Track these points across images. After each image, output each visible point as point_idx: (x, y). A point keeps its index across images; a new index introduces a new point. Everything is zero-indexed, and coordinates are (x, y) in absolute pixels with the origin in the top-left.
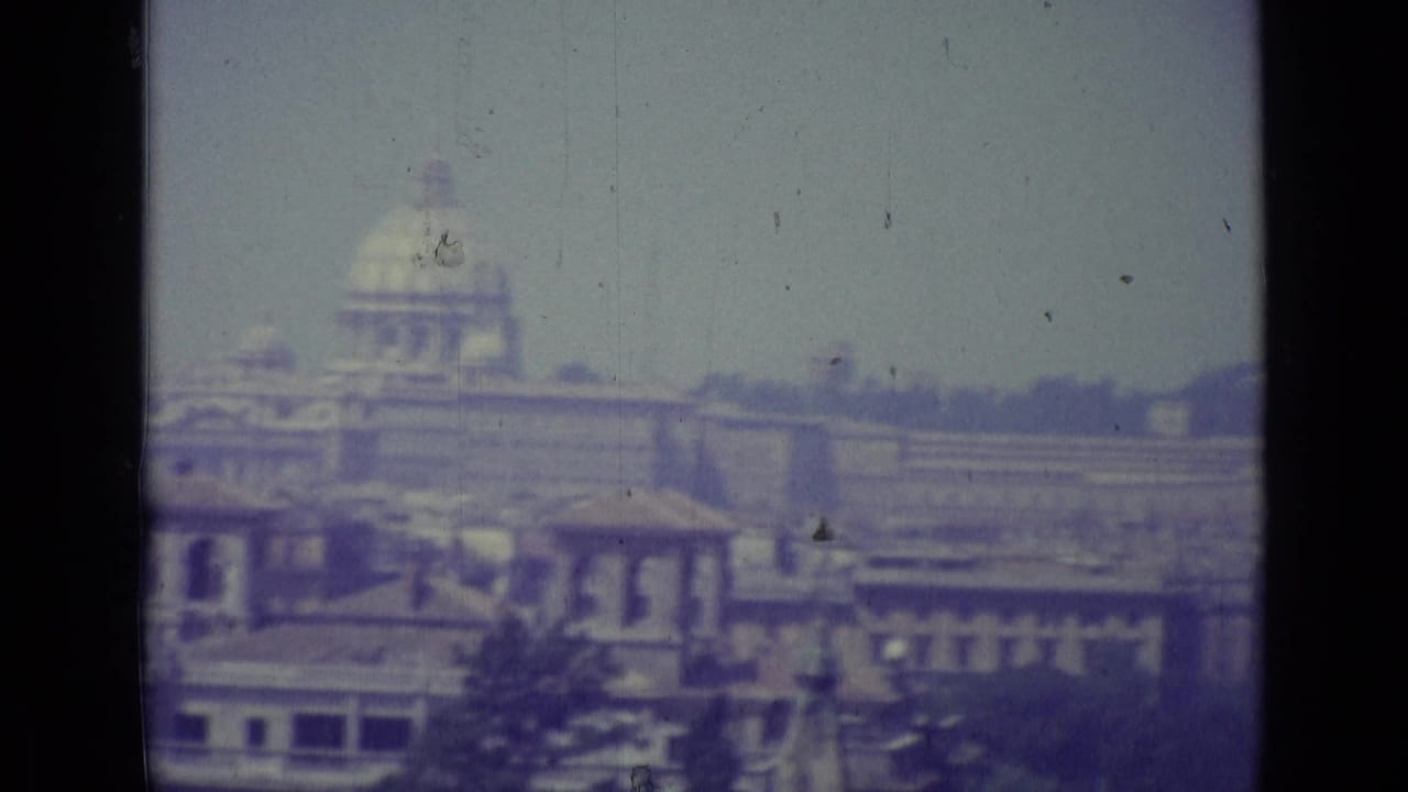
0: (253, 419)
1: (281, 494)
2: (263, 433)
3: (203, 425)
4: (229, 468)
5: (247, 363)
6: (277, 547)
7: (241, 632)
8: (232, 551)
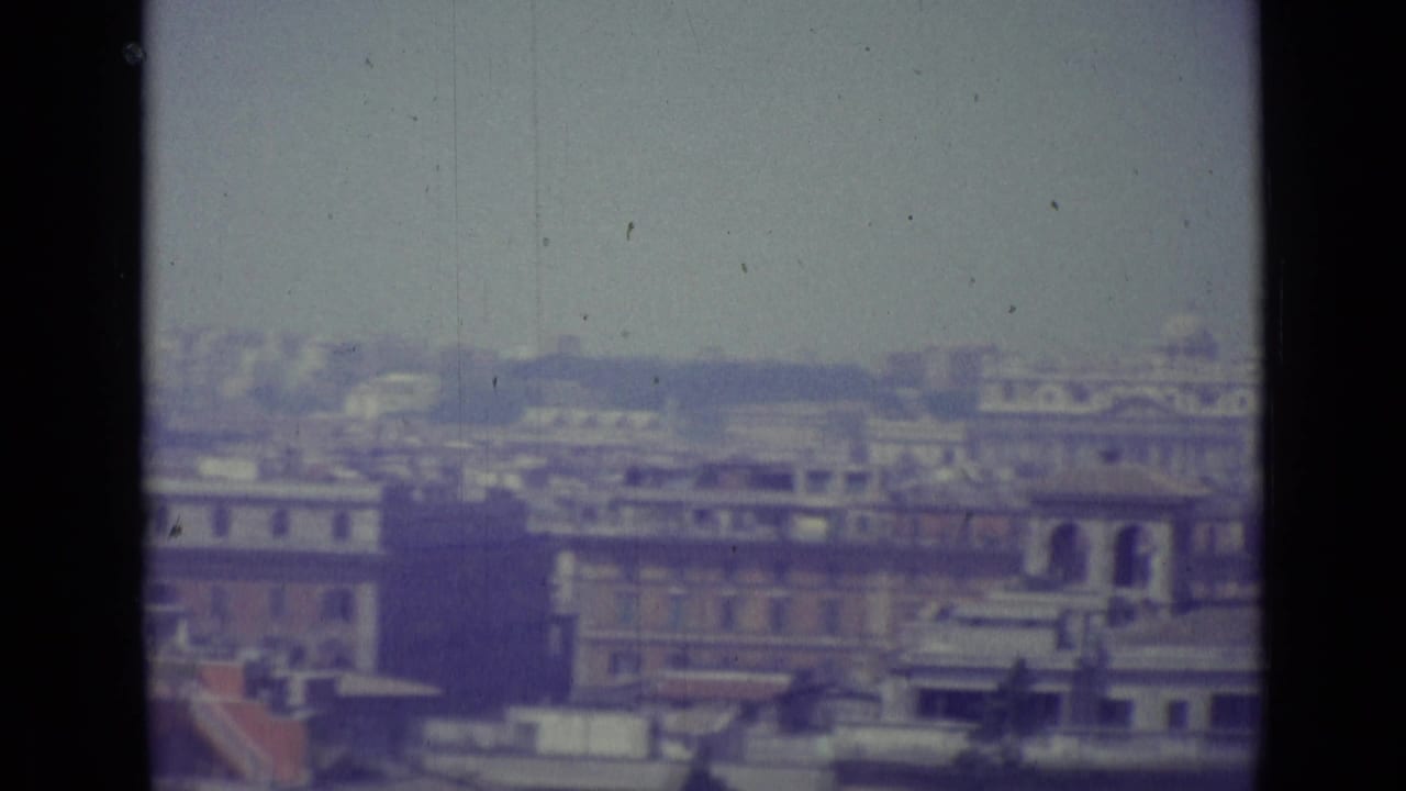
0: (1178, 405)
1: (1206, 481)
2: (1186, 420)
3: (1131, 412)
4: (1155, 454)
5: (1171, 351)
6: (1200, 535)
7: (1165, 615)
8: (1158, 537)
